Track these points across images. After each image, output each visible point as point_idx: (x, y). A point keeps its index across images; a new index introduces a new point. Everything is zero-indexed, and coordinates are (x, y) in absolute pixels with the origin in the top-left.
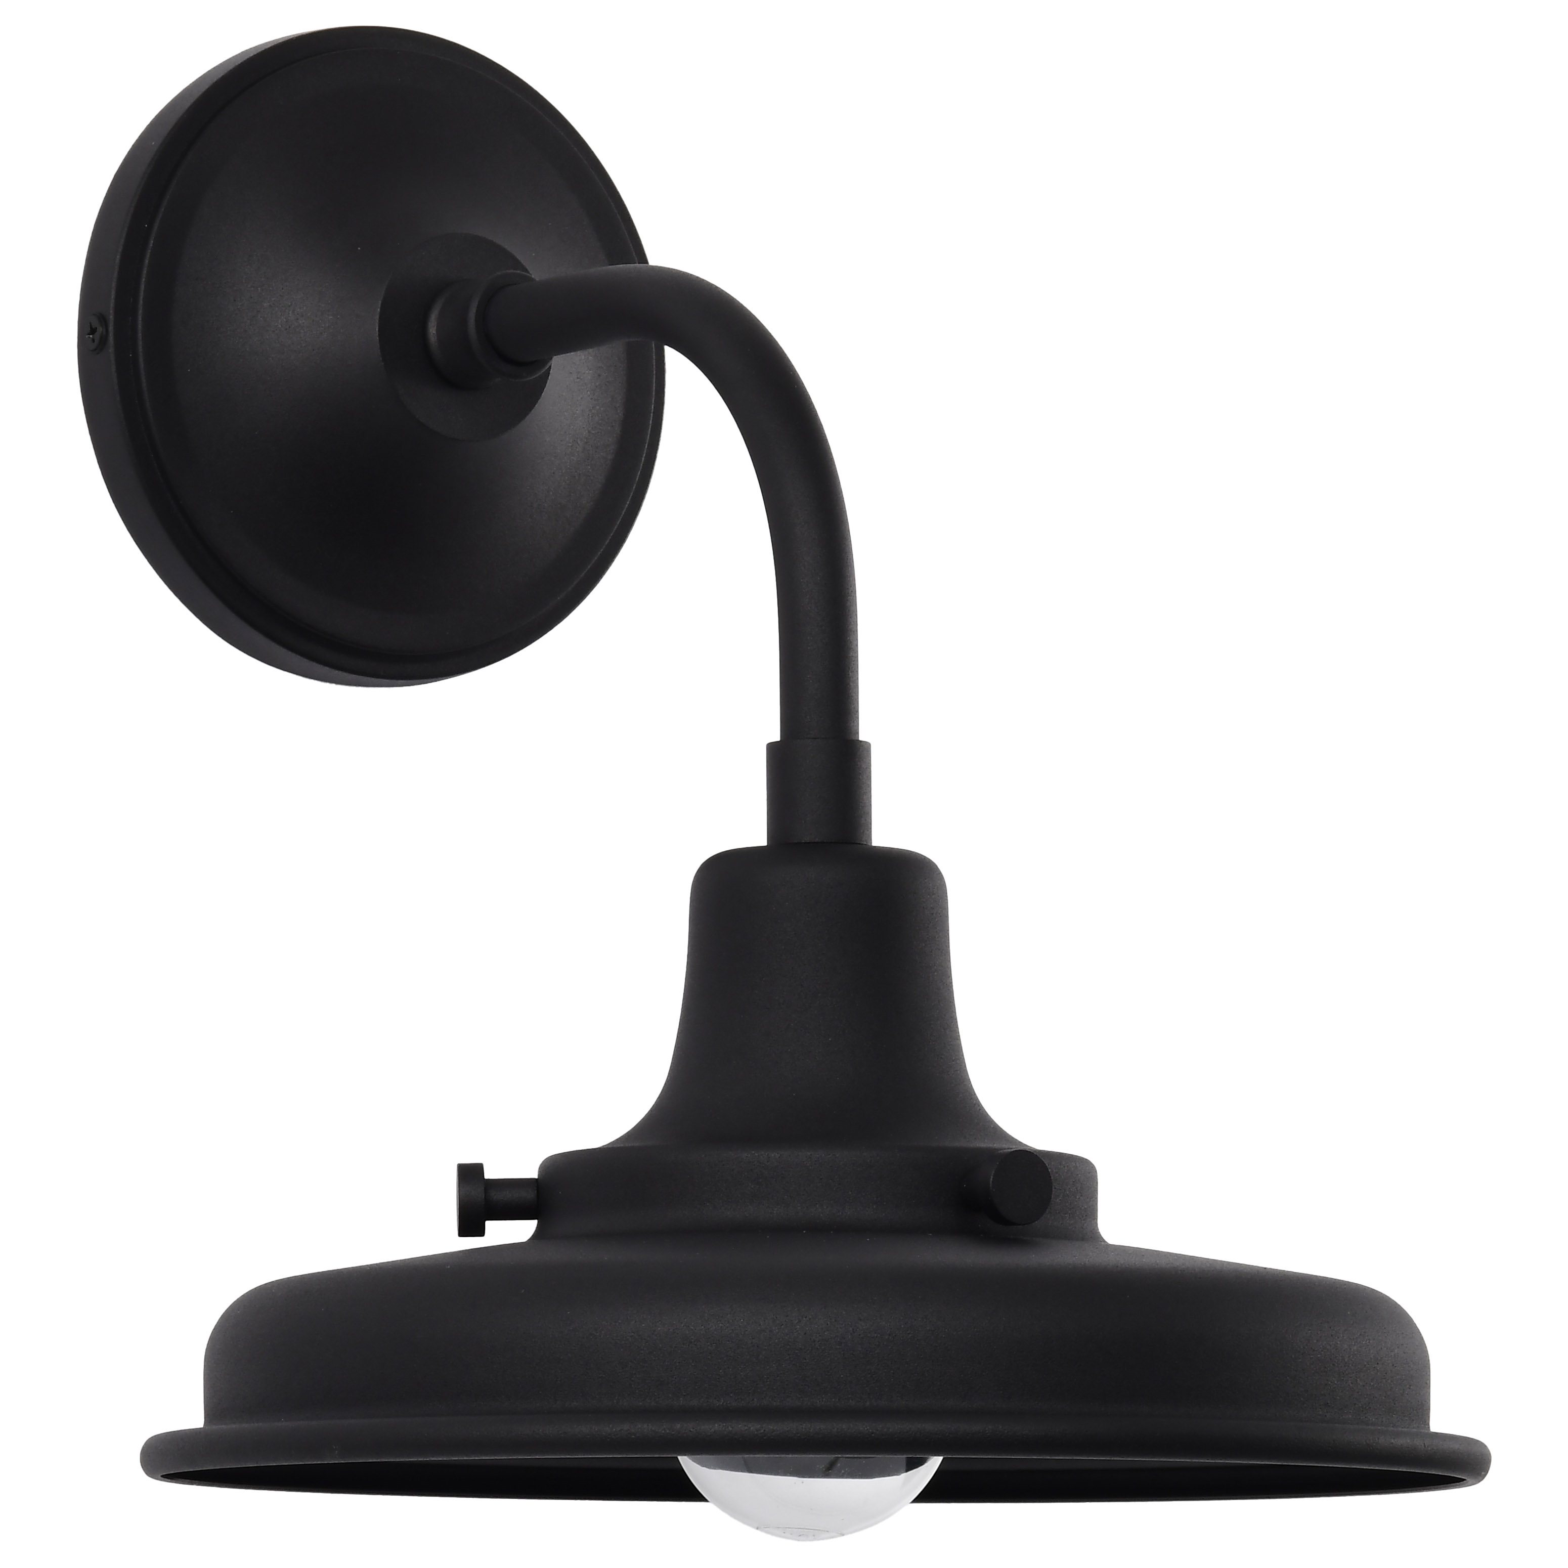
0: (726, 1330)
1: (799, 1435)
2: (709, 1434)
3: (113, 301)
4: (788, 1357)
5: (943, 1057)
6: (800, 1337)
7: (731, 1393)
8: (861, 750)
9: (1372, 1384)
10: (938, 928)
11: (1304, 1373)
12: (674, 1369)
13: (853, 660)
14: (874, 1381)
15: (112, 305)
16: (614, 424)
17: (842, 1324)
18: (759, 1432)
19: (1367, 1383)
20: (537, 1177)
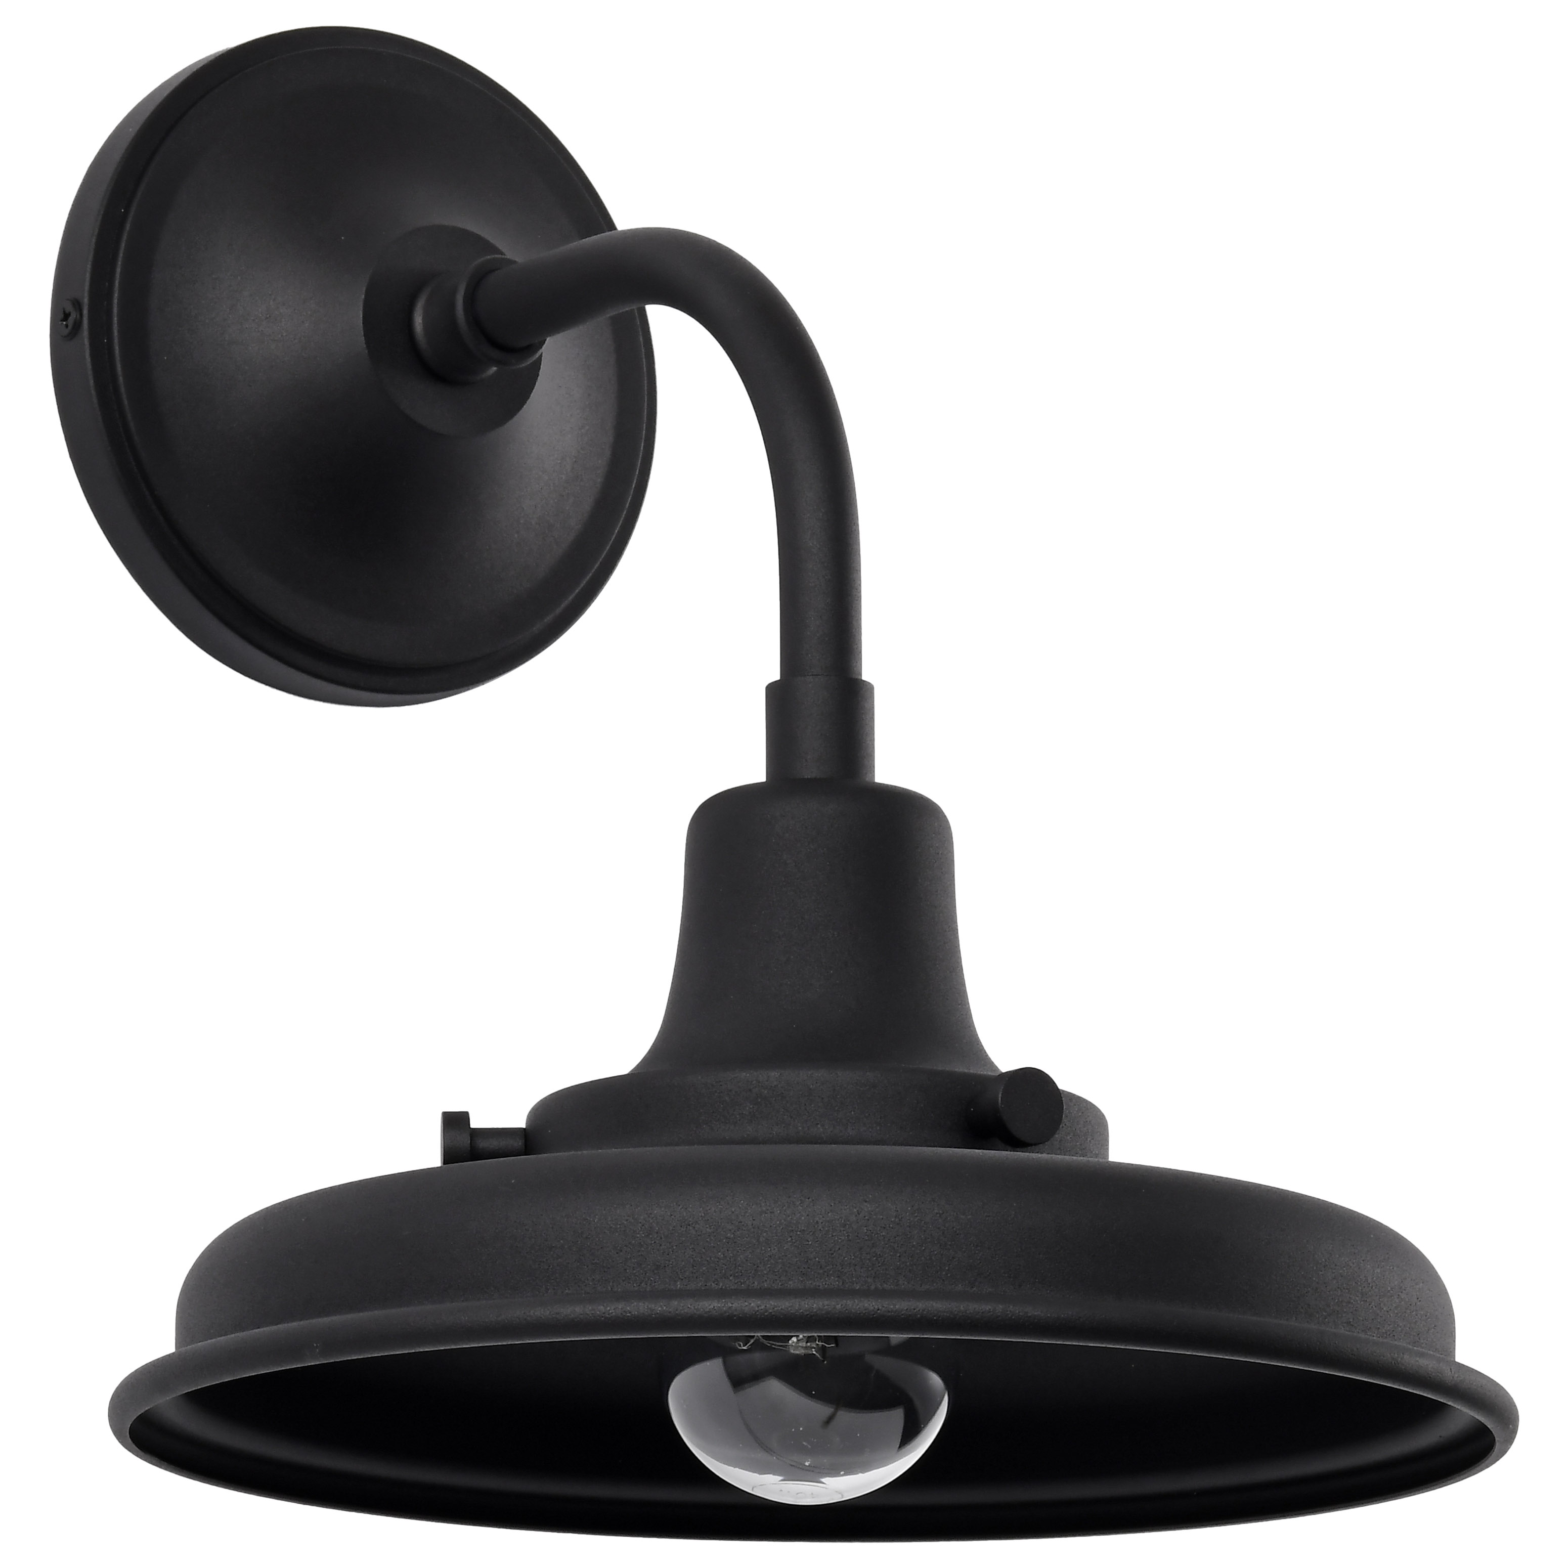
0: (726, 1212)
1: (801, 1311)
2: (708, 1310)
3: (87, 284)
4: (789, 1239)
5: (948, 998)
6: (803, 1218)
7: (731, 1276)
8: (864, 690)
9: (1396, 1312)
10: (943, 870)
11: (1326, 1287)
12: (672, 1253)
13: (856, 599)
14: (880, 1264)
15: (87, 288)
16: (604, 447)
17: (846, 1206)
18: (760, 1308)
19: (1390, 1310)
20: (524, 1127)
